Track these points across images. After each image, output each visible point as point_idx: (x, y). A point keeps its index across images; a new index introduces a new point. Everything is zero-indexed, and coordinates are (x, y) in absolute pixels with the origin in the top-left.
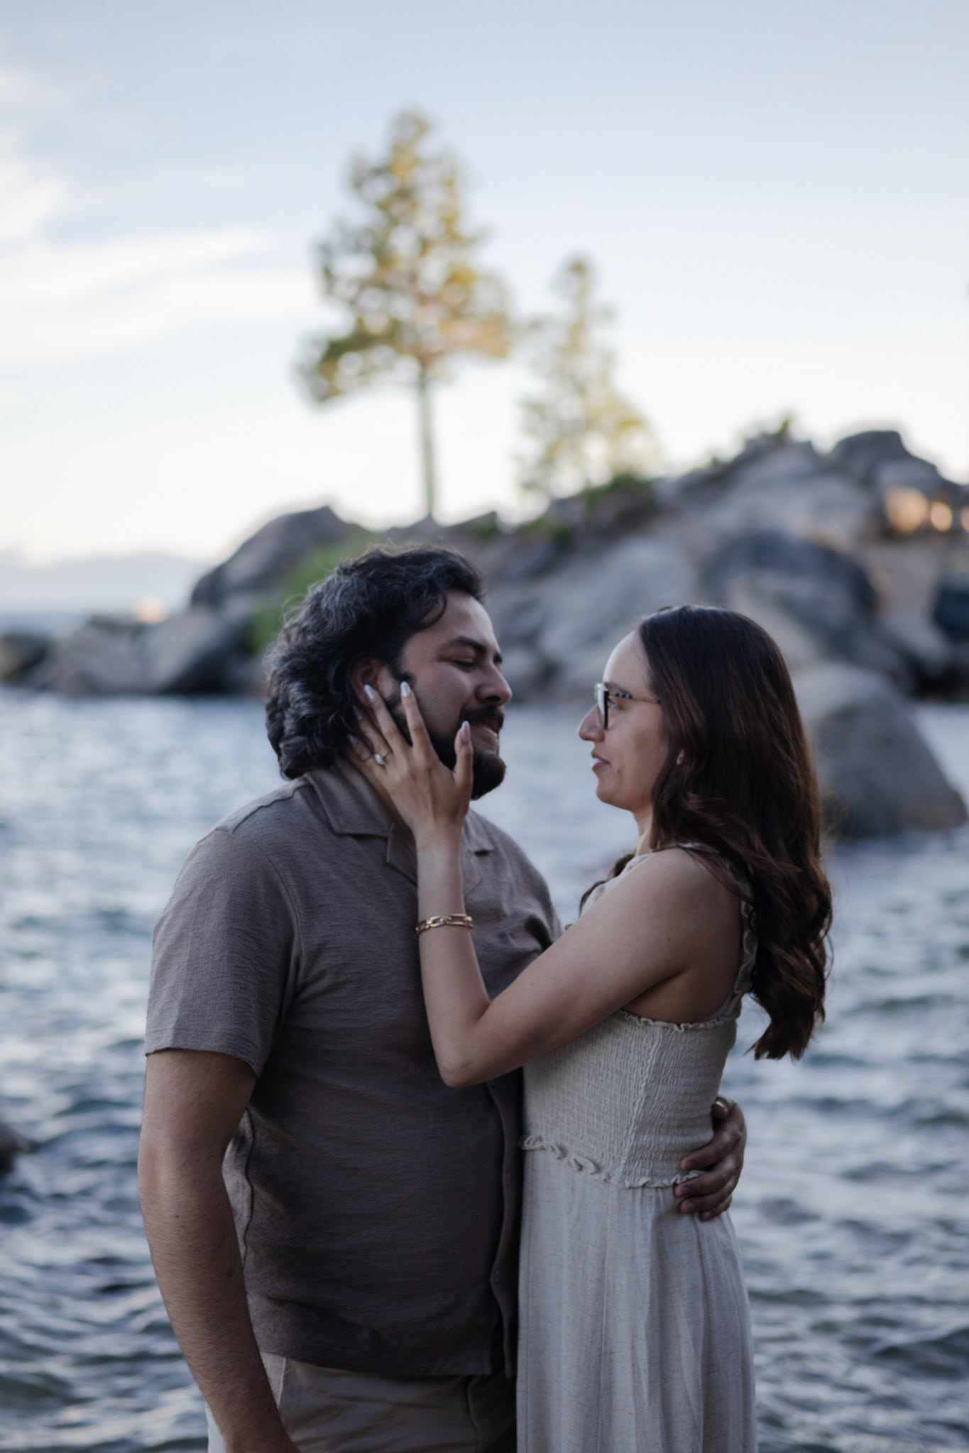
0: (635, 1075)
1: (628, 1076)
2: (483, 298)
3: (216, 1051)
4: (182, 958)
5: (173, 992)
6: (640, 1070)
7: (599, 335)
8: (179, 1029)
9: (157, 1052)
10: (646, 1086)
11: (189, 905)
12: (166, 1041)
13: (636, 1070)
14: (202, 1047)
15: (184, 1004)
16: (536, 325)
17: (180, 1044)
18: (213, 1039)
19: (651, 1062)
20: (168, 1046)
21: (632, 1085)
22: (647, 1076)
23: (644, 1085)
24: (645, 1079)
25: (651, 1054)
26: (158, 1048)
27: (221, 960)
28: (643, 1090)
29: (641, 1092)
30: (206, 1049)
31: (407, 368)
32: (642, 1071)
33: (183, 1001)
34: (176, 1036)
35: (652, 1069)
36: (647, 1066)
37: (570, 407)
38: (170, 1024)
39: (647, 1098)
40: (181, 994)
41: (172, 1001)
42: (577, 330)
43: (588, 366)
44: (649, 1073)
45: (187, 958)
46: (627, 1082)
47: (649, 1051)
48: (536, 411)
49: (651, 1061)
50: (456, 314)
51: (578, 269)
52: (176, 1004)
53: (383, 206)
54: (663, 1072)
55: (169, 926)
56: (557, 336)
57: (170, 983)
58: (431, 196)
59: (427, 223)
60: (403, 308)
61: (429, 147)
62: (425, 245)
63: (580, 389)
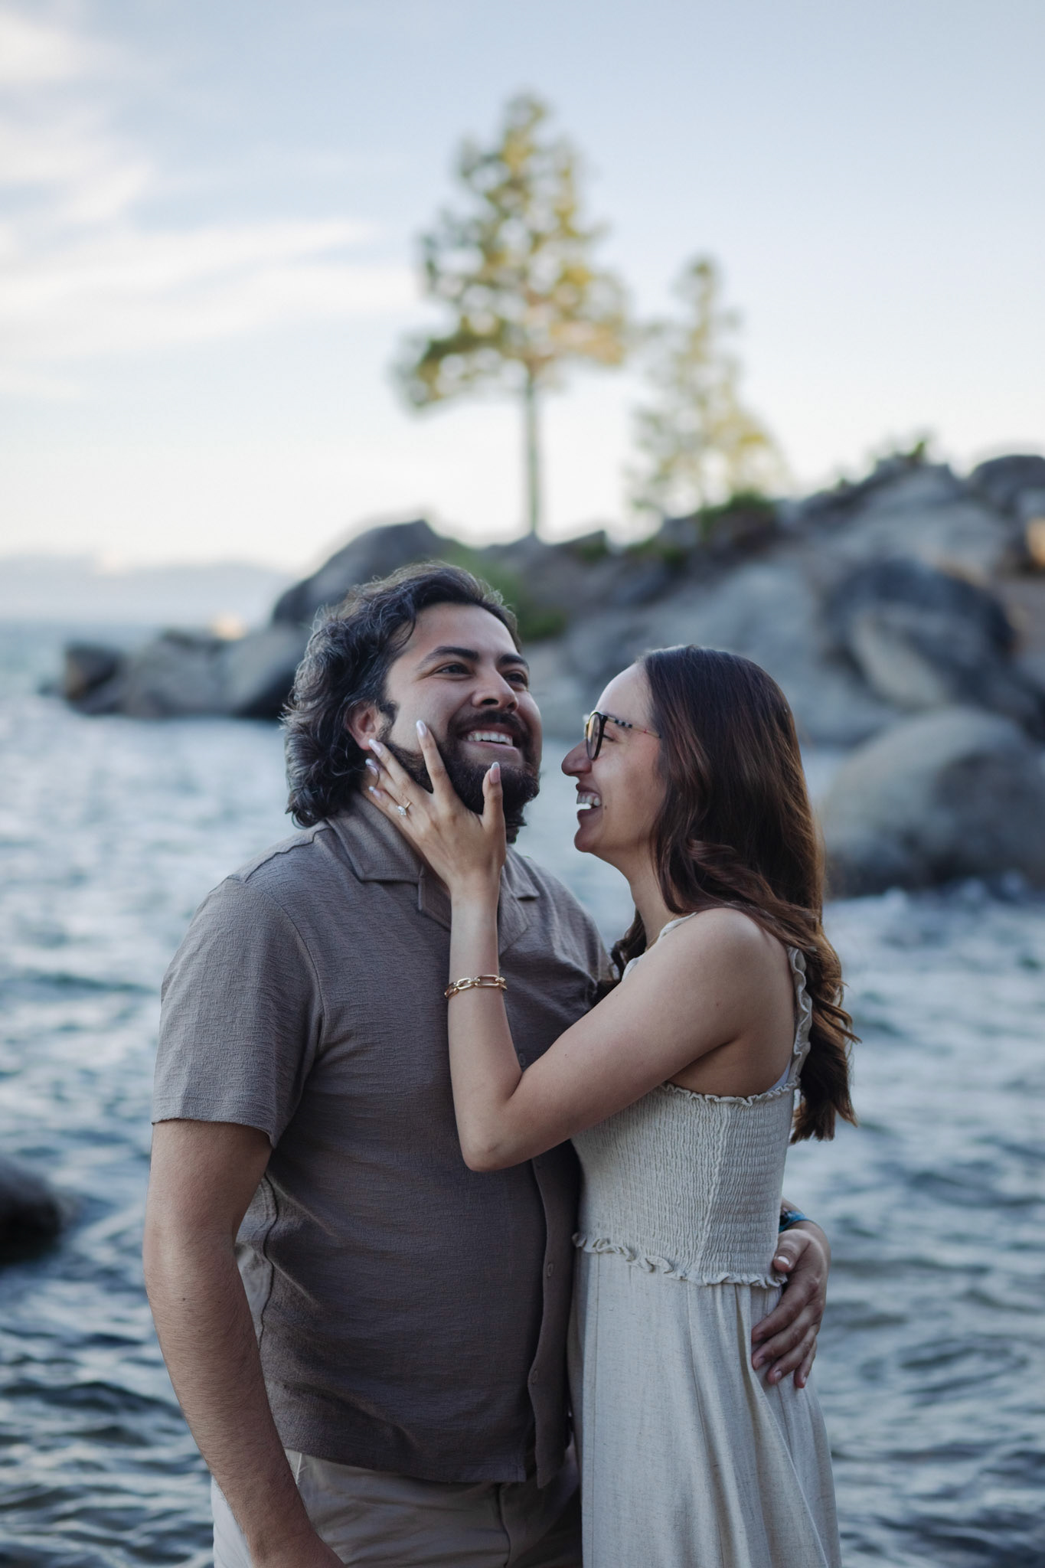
0: (706, 1160)
1: (699, 1162)
2: (599, 297)
3: (227, 1121)
4: (190, 1019)
5: (181, 1056)
6: (711, 1154)
7: (723, 343)
8: (189, 1098)
9: (162, 1121)
10: (720, 1170)
11: (199, 959)
12: (175, 1111)
13: (707, 1154)
14: (214, 1118)
15: (194, 1071)
16: (655, 330)
17: (191, 1115)
18: (227, 1108)
19: (722, 1143)
20: (177, 1117)
21: (705, 1171)
22: (720, 1159)
23: (717, 1170)
24: (717, 1163)
25: (721, 1135)
26: (164, 1119)
27: (233, 1022)
28: (717, 1175)
29: (716, 1178)
30: (218, 1120)
31: (514, 373)
32: (714, 1154)
33: (193, 1067)
34: (185, 1106)
35: (724, 1151)
36: (718, 1149)
37: (688, 420)
38: (178, 1092)
39: (722, 1184)
40: (190, 1059)
41: (179, 1067)
42: (699, 335)
43: (710, 376)
44: (722, 1156)
45: (196, 1019)
46: (699, 1169)
47: (719, 1132)
48: (652, 422)
49: (722, 1141)
50: (569, 315)
51: (703, 270)
52: (185, 1070)
53: (493, 197)
54: (736, 1153)
55: (178, 984)
56: (677, 342)
57: (176, 1047)
58: (545, 188)
59: (540, 216)
60: (512, 308)
61: (545, 134)
62: (537, 240)
63: (701, 400)
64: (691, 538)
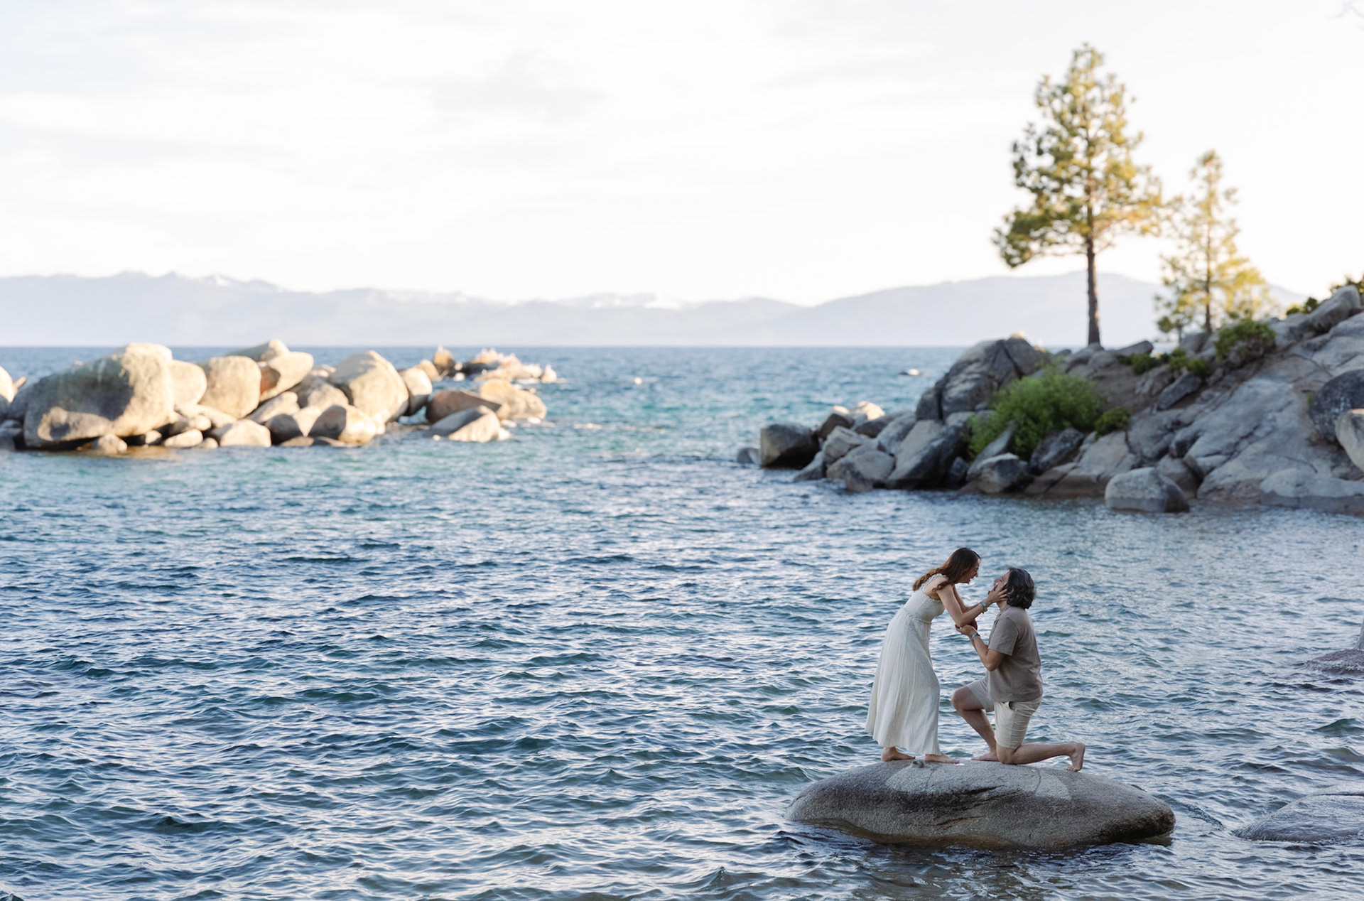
7: (1224, 211)
37: (1202, 265)
42: (1207, 205)
48: (1175, 266)
50: (1116, 199)
51: (1208, 159)
53: (1059, 117)
56: (1190, 211)
58: (1099, 109)
59: (1095, 130)
60: (1077, 191)
61: (1100, 74)
62: (1092, 144)
63: (1210, 253)
64: (1210, 351)
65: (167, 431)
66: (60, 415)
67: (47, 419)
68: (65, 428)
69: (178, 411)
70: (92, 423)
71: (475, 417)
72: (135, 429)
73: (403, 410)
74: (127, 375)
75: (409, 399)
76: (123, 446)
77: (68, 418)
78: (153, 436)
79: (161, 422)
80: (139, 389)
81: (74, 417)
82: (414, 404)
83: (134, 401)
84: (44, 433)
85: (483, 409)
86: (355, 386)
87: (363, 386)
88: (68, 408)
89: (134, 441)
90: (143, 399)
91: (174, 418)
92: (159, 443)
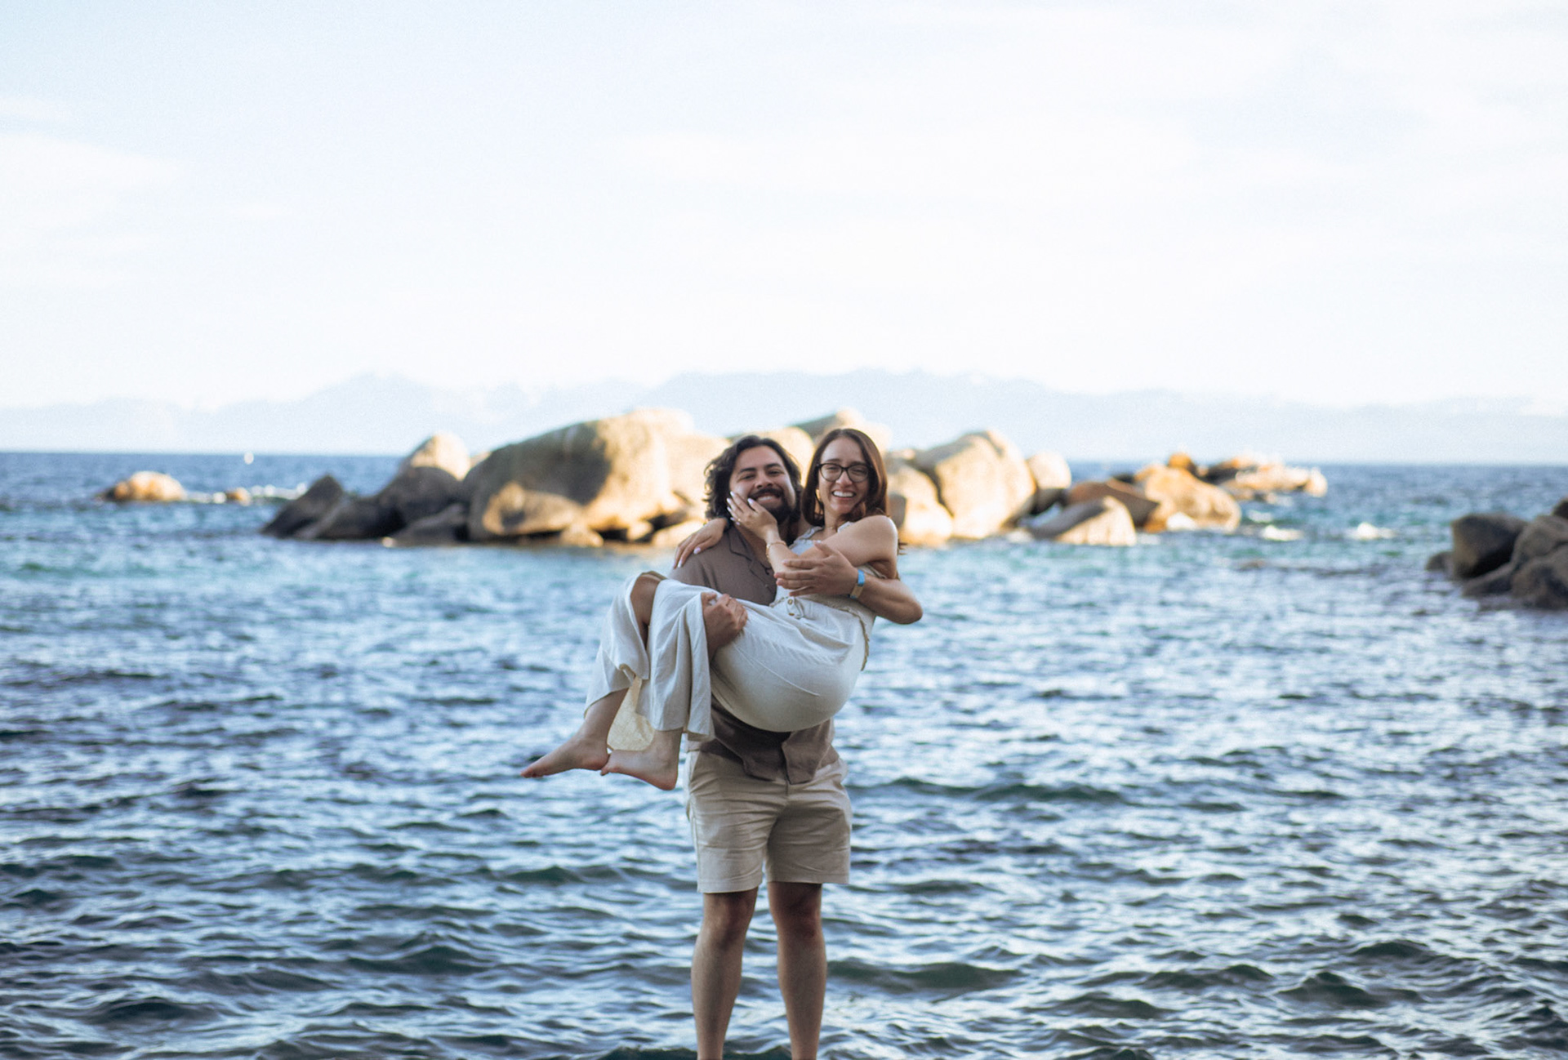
65: (660, 523)
66: (515, 496)
67: (496, 503)
68: (520, 516)
69: (677, 493)
70: (557, 509)
71: (1096, 512)
72: (614, 519)
73: (1028, 506)
74: (603, 445)
75: (1038, 491)
76: (596, 540)
77: (526, 501)
78: (638, 529)
79: (651, 510)
80: (620, 464)
81: (536, 499)
82: (1043, 499)
83: (613, 483)
84: (492, 522)
85: (1110, 502)
86: (944, 470)
87: (955, 469)
88: (527, 486)
89: (613, 534)
90: (624, 479)
91: (671, 505)
92: (646, 540)
